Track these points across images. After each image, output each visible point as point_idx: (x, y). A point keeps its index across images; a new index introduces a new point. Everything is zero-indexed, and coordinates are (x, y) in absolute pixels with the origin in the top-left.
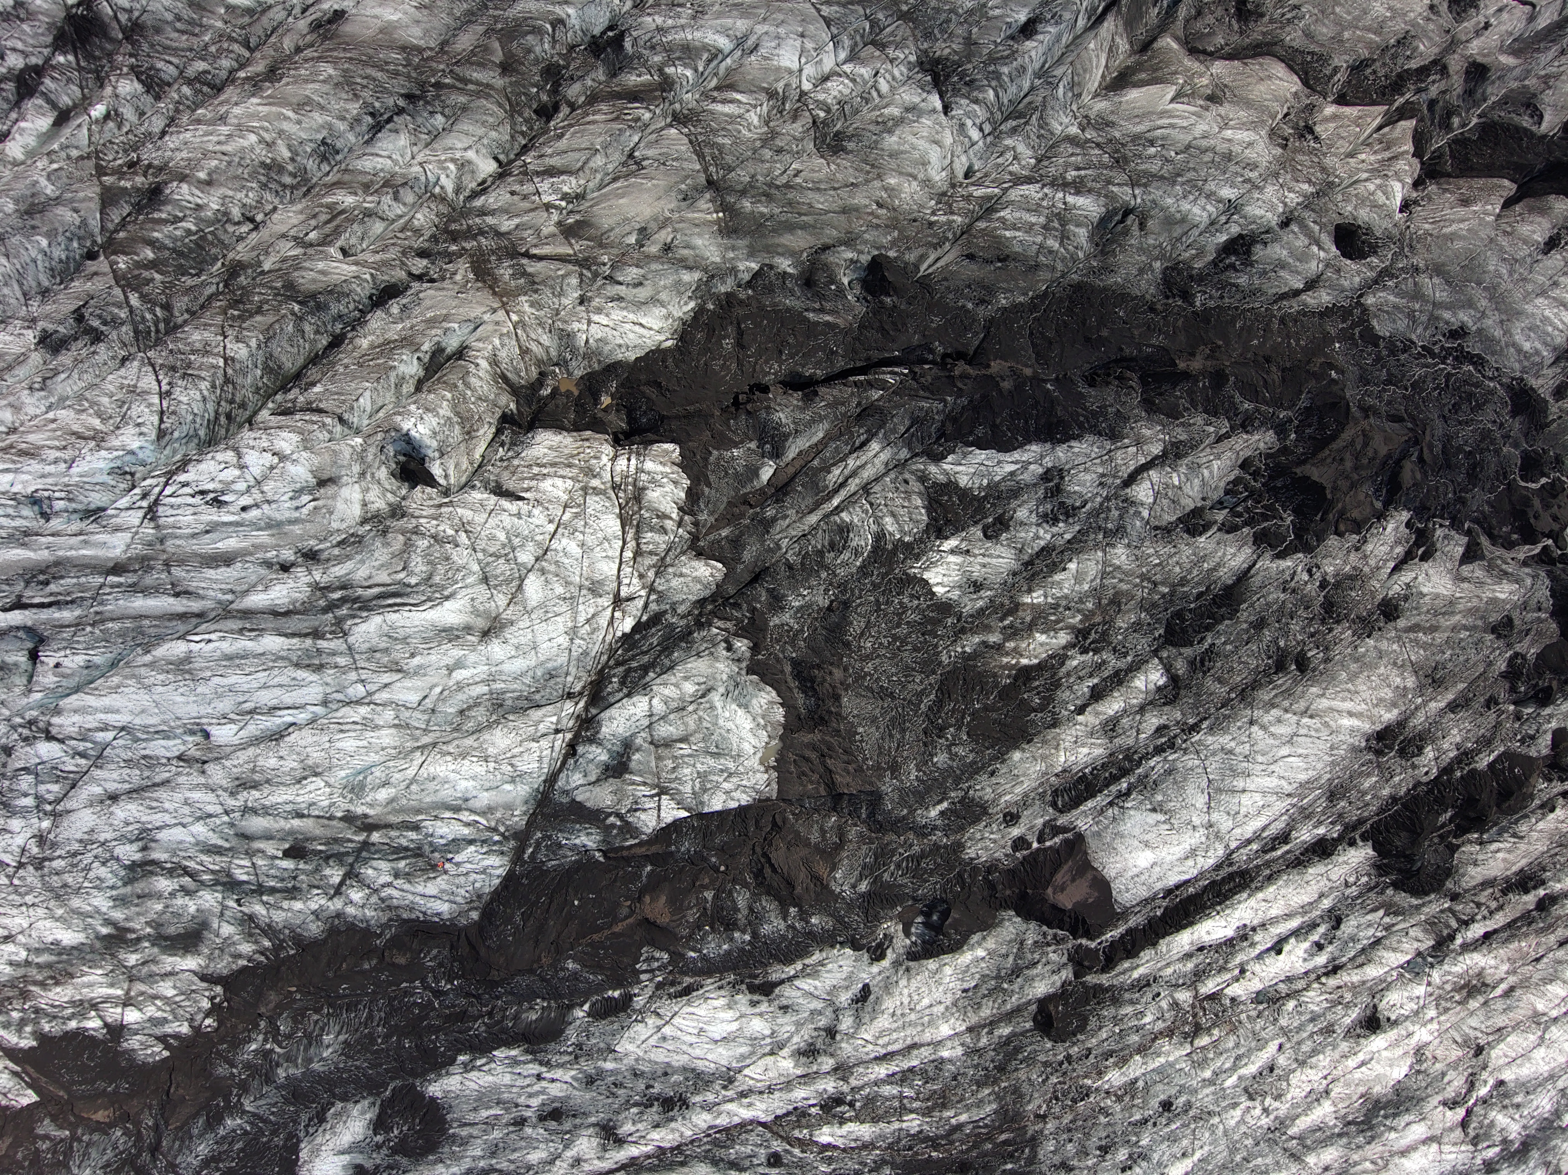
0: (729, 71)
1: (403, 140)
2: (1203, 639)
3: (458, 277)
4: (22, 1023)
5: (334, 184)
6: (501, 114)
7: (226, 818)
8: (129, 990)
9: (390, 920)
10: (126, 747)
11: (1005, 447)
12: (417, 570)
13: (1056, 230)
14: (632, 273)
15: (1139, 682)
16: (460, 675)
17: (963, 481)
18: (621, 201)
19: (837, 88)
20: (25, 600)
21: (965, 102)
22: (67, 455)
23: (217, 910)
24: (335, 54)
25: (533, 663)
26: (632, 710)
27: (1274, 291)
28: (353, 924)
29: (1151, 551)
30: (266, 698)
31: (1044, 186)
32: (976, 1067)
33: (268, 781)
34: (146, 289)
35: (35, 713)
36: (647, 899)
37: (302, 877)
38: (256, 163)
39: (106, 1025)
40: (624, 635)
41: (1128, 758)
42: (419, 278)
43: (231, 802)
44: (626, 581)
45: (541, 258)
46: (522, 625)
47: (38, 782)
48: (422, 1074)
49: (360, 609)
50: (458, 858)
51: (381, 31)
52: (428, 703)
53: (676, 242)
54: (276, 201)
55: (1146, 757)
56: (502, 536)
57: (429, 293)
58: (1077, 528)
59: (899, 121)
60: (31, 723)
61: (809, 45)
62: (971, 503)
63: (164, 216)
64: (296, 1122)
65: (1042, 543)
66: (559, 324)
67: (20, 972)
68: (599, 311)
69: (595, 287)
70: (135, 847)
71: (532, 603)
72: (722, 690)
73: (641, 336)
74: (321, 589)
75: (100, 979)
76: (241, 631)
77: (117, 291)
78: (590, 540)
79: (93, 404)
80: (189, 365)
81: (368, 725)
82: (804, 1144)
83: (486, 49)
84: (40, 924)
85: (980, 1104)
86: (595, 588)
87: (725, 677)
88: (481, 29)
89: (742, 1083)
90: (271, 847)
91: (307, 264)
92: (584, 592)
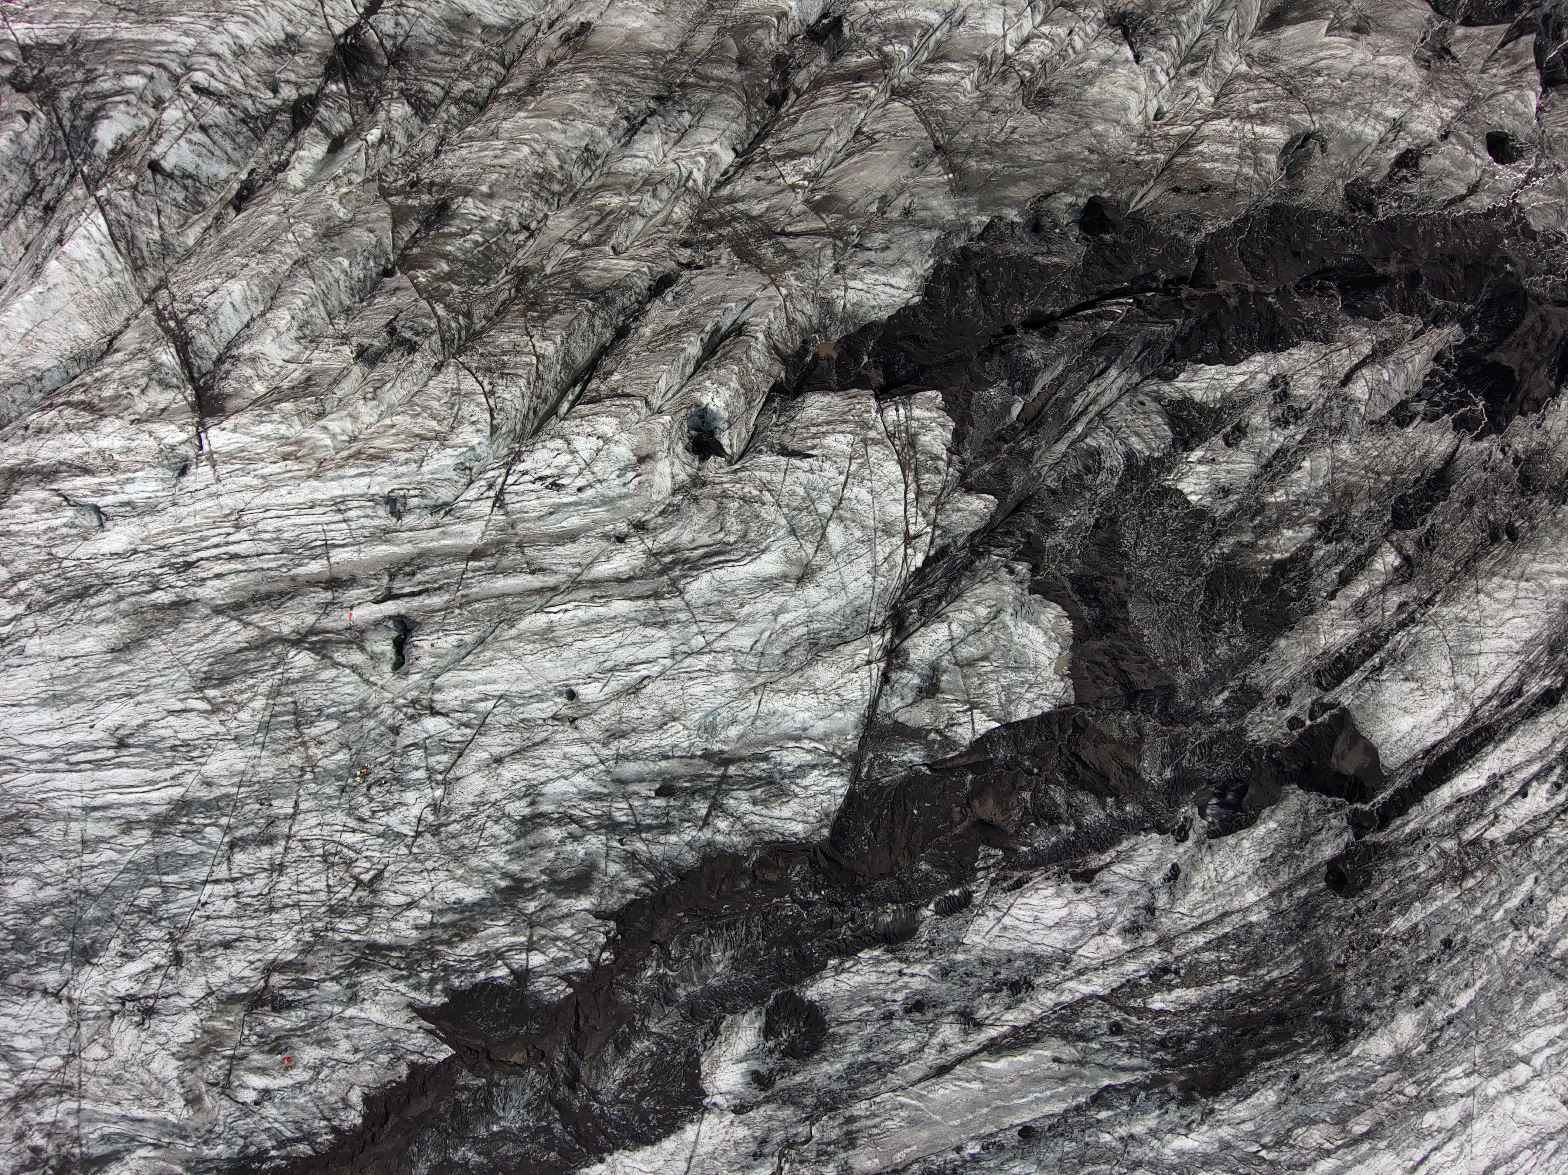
0: (939, 44)
1: (656, 140)
2: (1424, 521)
3: (723, 262)
4: (433, 982)
5: (599, 187)
6: (740, 106)
7: (602, 767)
8: (531, 935)
9: (754, 843)
10: (505, 713)
12: (733, 529)
13: (1249, 158)
14: (880, 238)
15: (1378, 565)
16: (784, 619)
18: (862, 174)
19: (1038, 49)
20: (395, 591)
21: (1152, 50)
22: (416, 455)
23: (603, 851)
25: (844, 603)
26: (934, 636)
28: (723, 851)
29: (1369, 444)
30: (623, 656)
31: (1232, 120)
32: (1280, 927)
33: (634, 730)
34: (448, 299)
35: (415, 693)
36: (976, 803)
37: (674, 813)
38: (530, 173)
39: (513, 972)
40: (917, 569)
41: (1373, 636)
42: (688, 266)
43: (605, 752)
44: (913, 520)
45: (798, 235)
46: (830, 569)
47: (428, 755)
48: (798, 981)
49: (690, 569)
50: (806, 782)
51: (627, 39)
52: (759, 647)
54: (546, 209)
55: (1391, 633)
56: (801, 491)
57: (700, 279)
59: (1097, 74)
60: (414, 702)
61: (1011, 12)
63: (453, 230)
64: (692, 1038)
66: (821, 293)
67: (427, 934)
68: (854, 277)
69: (847, 256)
70: (524, 803)
71: (837, 548)
72: (1010, 610)
73: (892, 296)
74: (654, 555)
75: (503, 930)
76: (592, 599)
77: (423, 303)
78: (878, 486)
79: (425, 408)
80: (504, 365)
81: (712, 671)
82: (1140, 1012)
83: (723, 47)
84: (442, 887)
85: (1288, 960)
86: (887, 530)
87: (1011, 598)
88: (713, 29)
89: (1078, 962)
90: (644, 789)
91: (589, 264)
92: (879, 534)
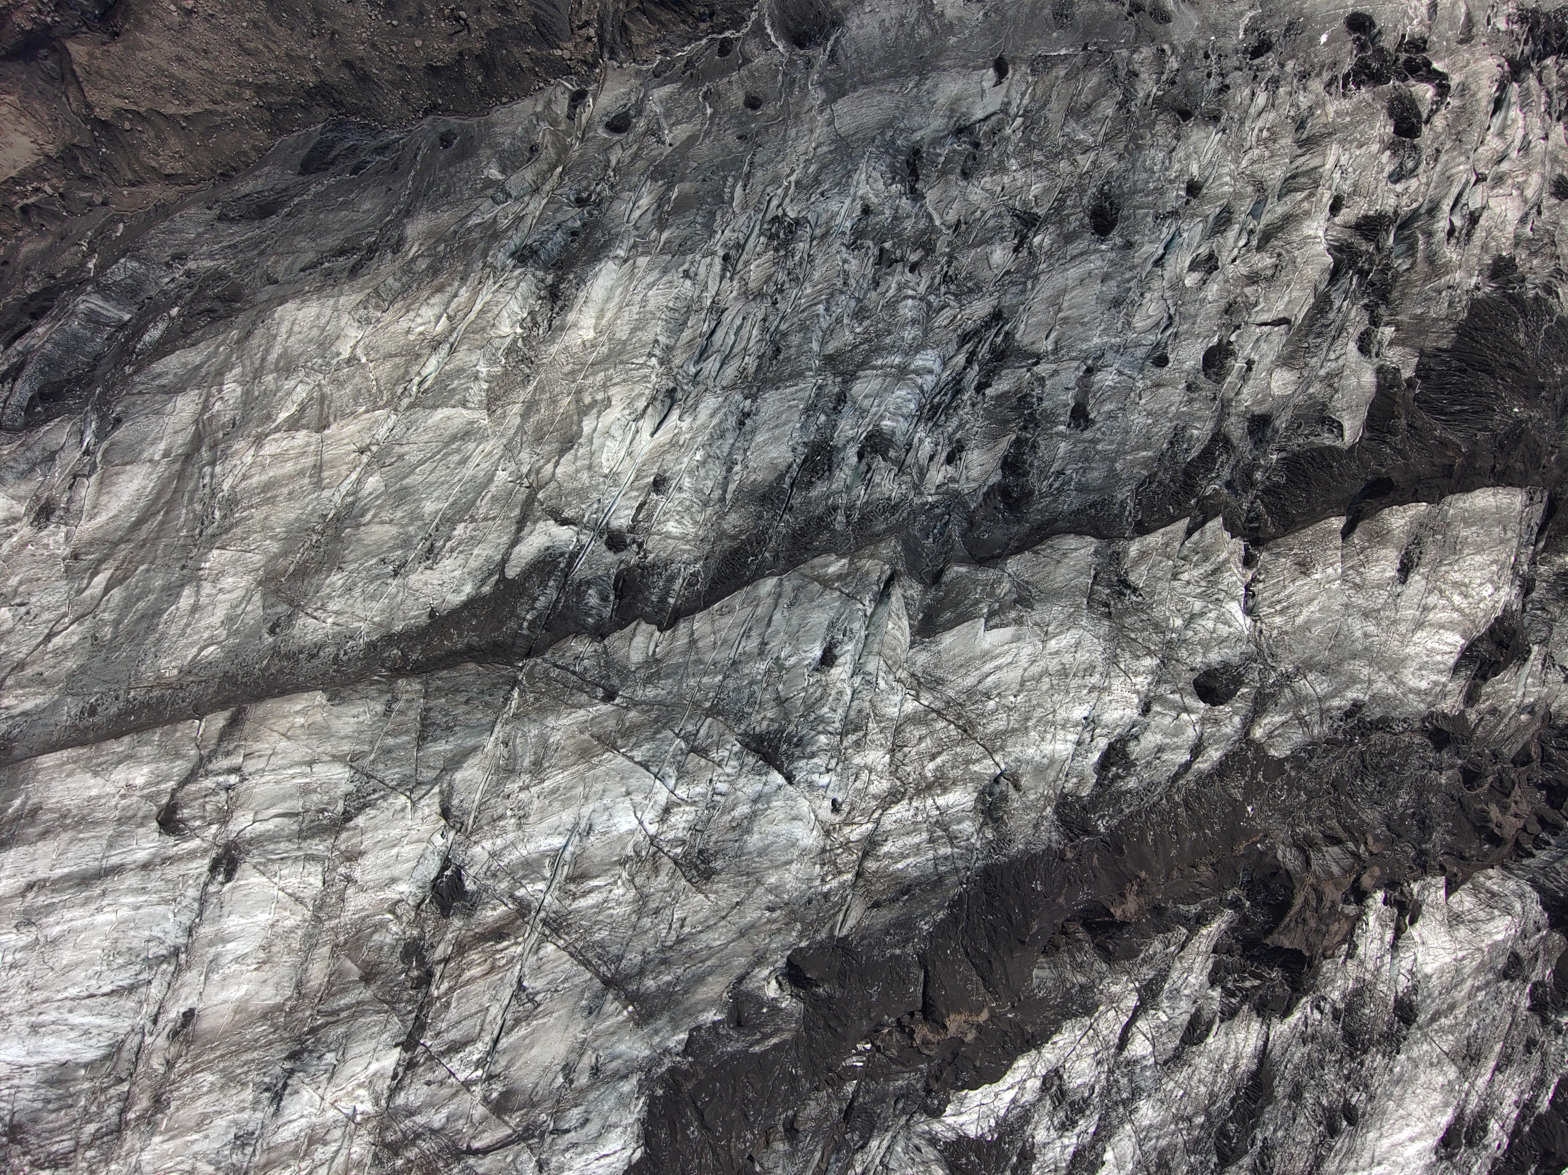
11: (995, 1077)
17: (972, 1131)
24: (205, 1058)
27: (1166, 777)
53: (601, 1060)
58: (1096, 1117)
62: (989, 1153)
65: (1071, 1149)
